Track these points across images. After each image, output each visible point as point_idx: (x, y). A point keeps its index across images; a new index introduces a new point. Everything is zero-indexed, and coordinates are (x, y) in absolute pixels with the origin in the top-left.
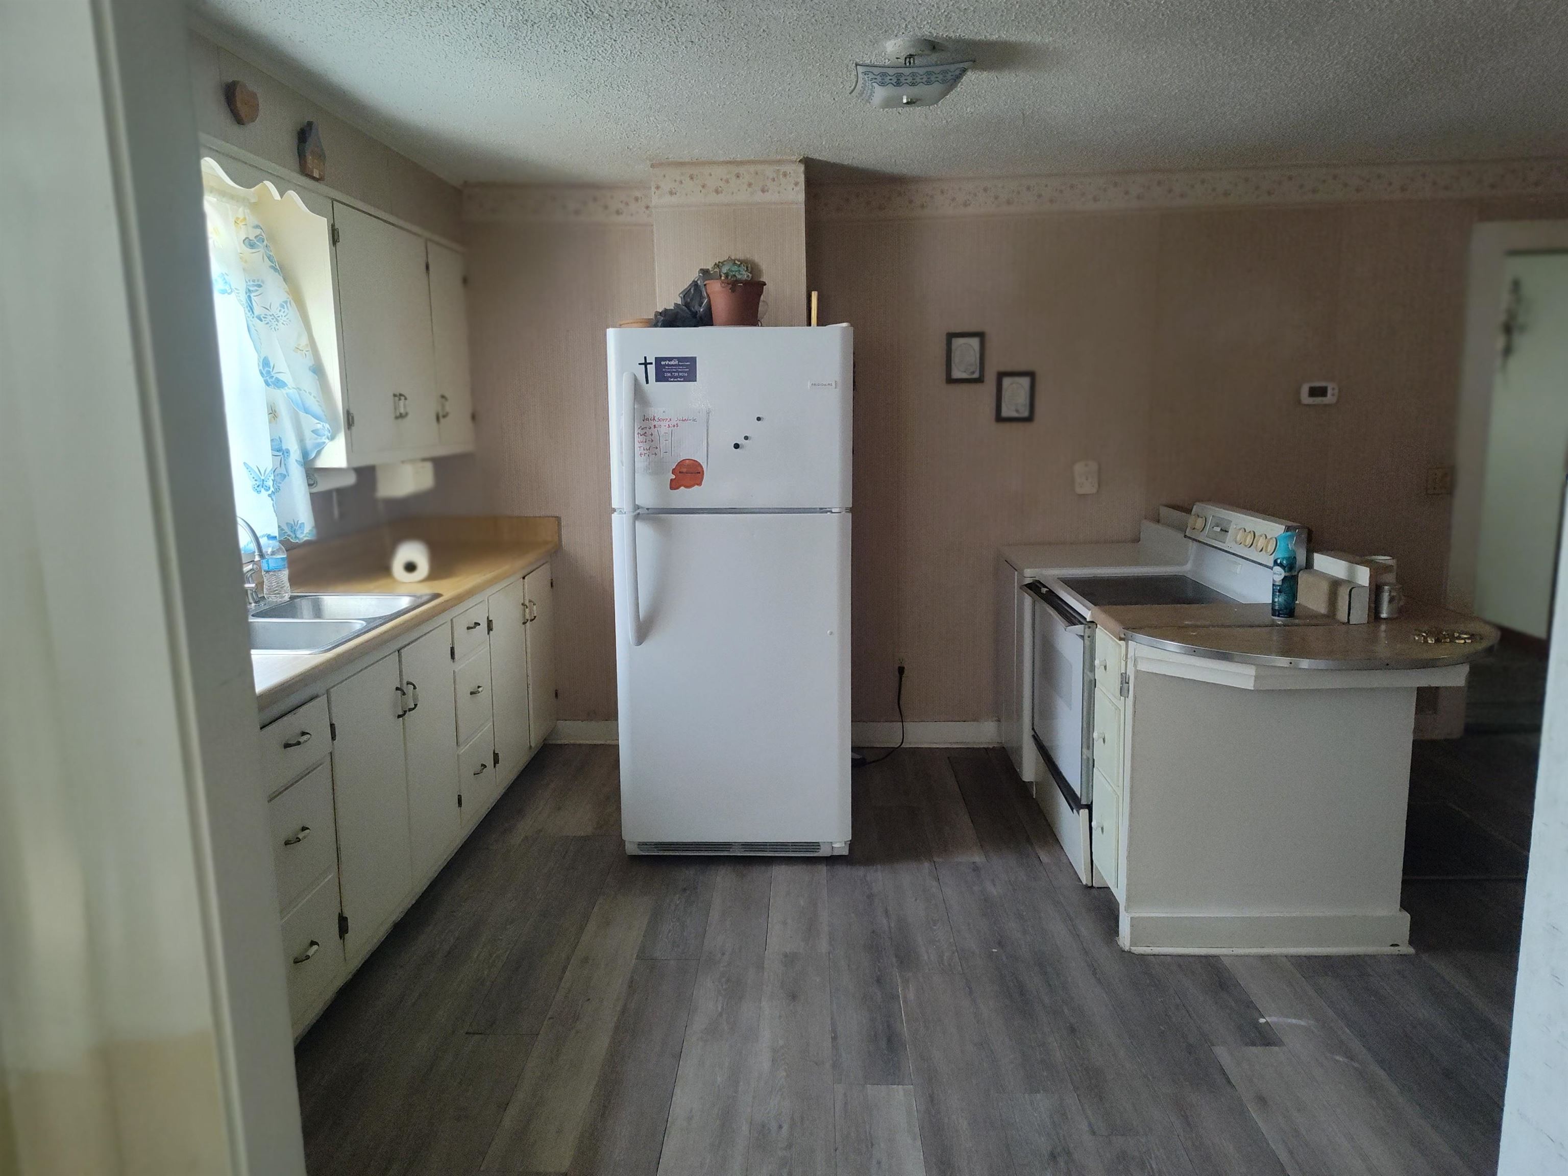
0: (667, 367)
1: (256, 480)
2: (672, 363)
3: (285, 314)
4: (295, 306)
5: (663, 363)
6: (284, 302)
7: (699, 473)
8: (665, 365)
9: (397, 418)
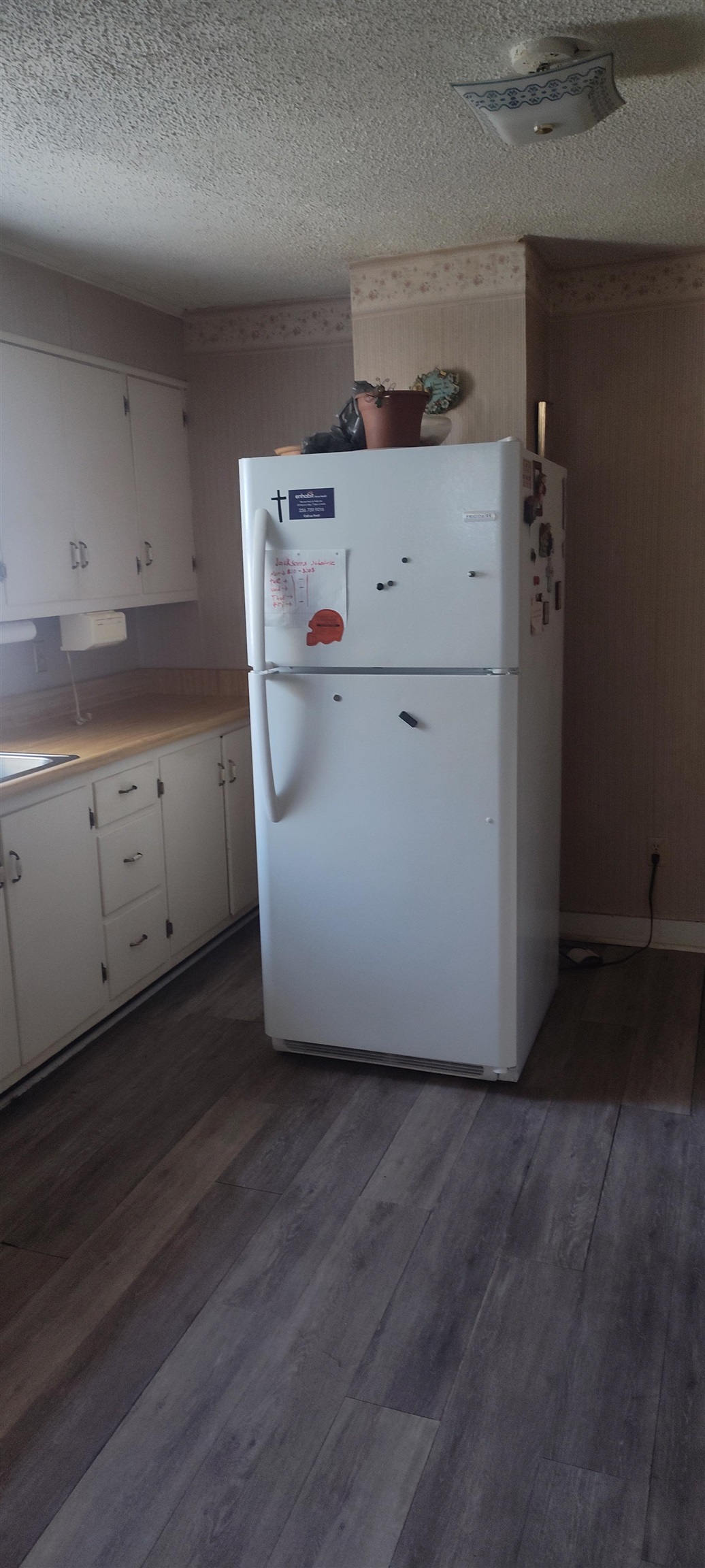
0: (301, 502)
2: (307, 496)
5: (297, 497)
7: (338, 626)
8: (301, 499)
9: (74, 567)
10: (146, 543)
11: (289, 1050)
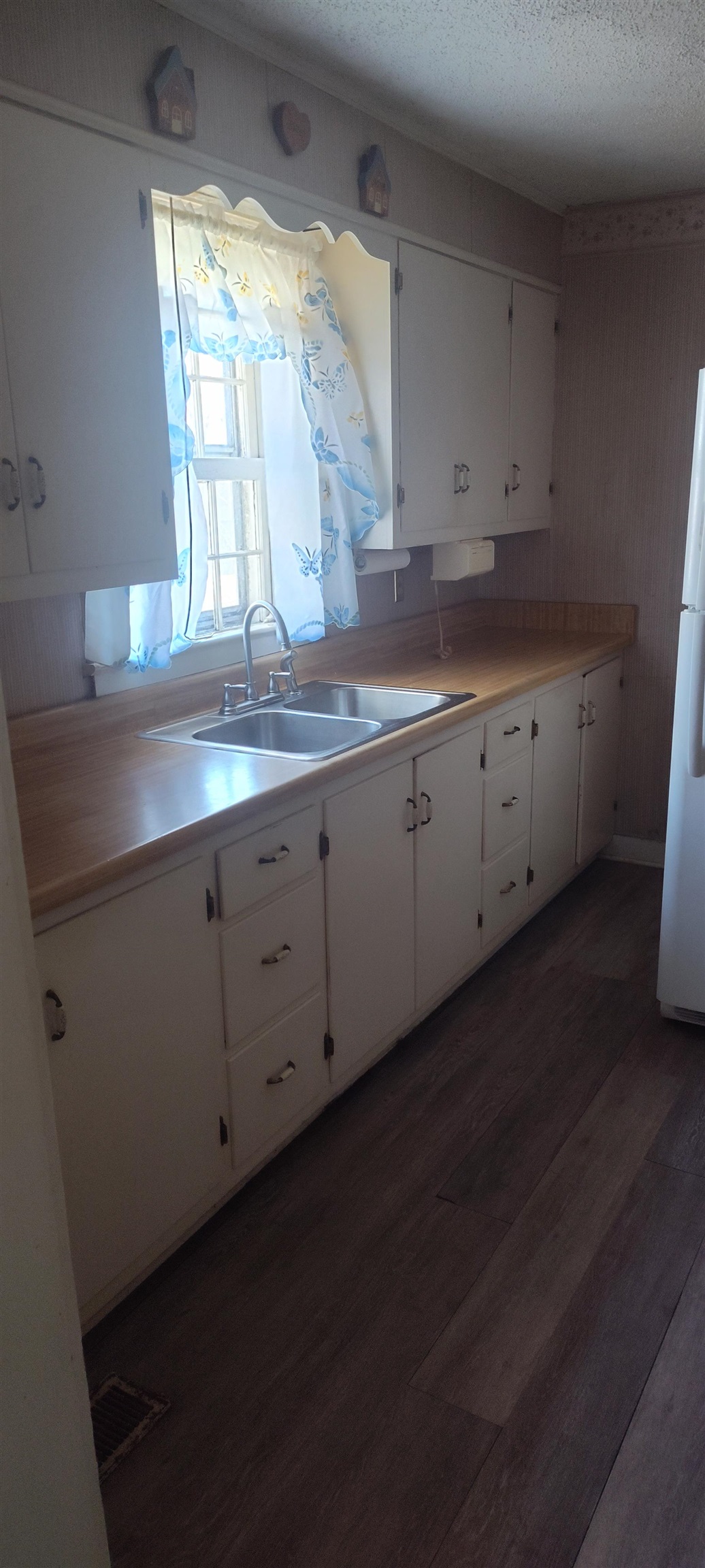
1: (304, 562)
3: (341, 378)
4: (353, 370)
6: (340, 365)
9: (456, 492)
10: (515, 466)
11: (681, 1019)
